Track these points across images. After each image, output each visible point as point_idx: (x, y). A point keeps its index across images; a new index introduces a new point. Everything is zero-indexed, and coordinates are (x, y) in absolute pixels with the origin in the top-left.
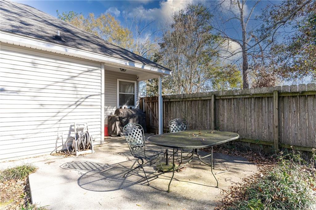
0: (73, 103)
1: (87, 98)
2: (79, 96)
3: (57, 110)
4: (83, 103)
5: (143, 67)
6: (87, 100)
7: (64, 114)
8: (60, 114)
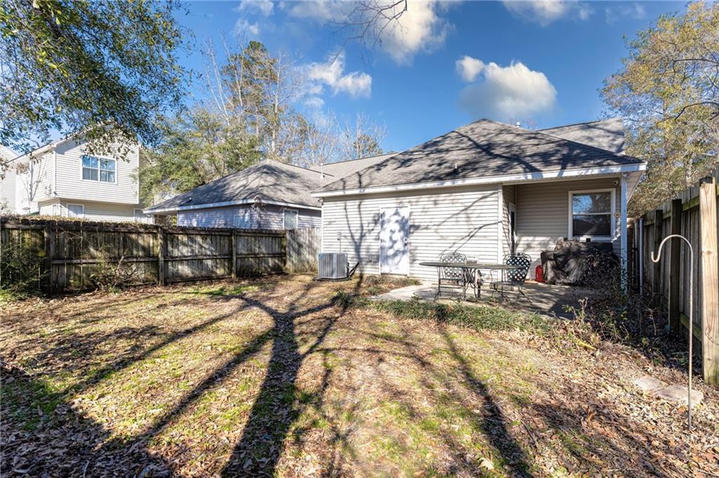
0: (467, 234)
1: (481, 228)
2: (472, 227)
3: (453, 241)
4: (477, 234)
5: (561, 173)
6: (481, 230)
7: (459, 245)
8: (456, 245)
